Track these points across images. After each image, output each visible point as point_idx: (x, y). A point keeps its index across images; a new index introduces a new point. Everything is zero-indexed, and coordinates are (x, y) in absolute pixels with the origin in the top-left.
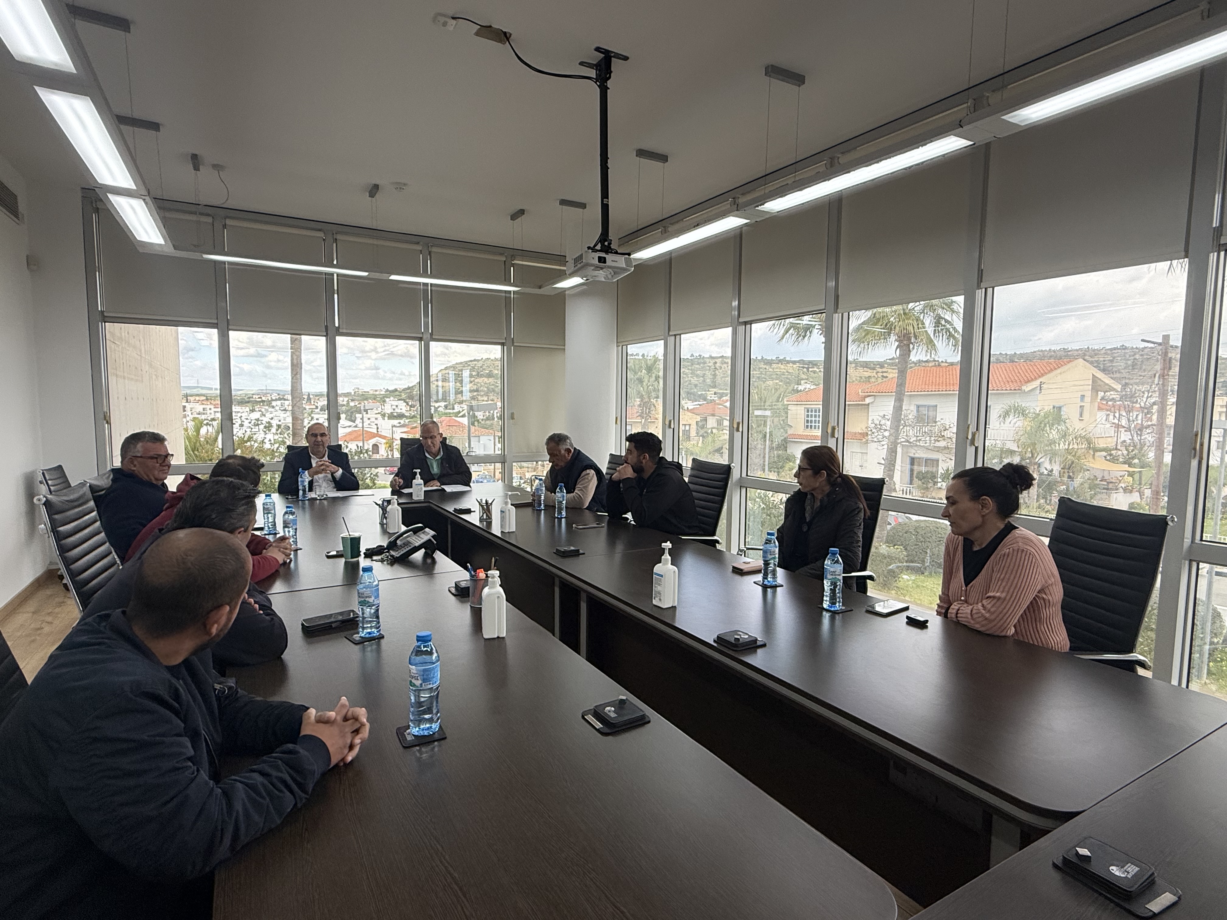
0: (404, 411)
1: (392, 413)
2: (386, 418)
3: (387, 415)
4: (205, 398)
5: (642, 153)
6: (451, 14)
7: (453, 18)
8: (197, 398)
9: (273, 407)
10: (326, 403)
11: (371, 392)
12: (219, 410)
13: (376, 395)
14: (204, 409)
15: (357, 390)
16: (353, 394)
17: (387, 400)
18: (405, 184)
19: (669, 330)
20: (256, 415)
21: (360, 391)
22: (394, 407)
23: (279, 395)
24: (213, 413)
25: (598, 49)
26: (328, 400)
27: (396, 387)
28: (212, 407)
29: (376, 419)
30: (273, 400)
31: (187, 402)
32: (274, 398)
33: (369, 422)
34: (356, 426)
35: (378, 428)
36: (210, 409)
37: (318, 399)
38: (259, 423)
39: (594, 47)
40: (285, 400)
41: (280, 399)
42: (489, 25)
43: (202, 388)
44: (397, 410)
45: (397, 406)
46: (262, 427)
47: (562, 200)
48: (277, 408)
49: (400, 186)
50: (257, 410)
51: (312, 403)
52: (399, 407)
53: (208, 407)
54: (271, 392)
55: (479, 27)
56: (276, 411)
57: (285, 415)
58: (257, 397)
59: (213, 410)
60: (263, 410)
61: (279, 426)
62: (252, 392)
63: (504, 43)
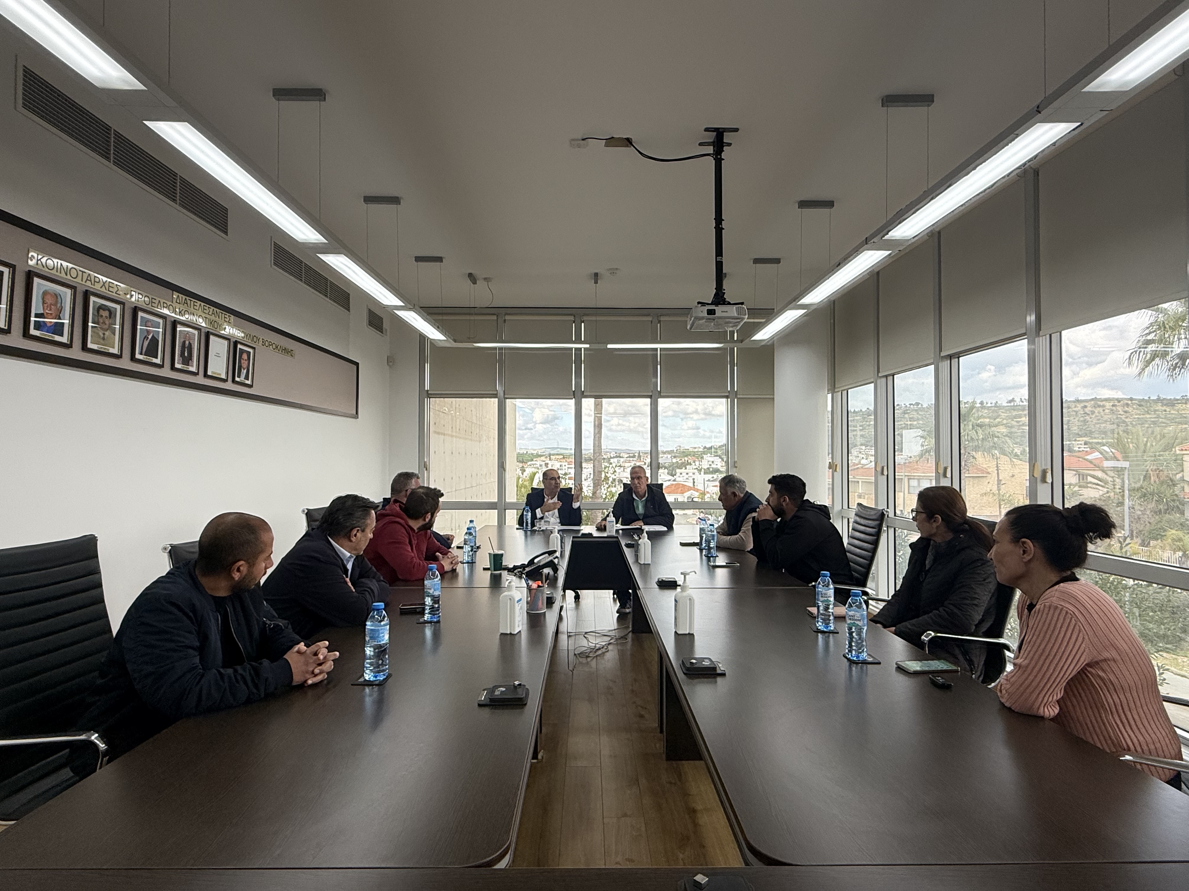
0: (719, 467)
1: (708, 468)
2: (702, 473)
3: (703, 470)
4: (562, 457)
5: (804, 204)
6: (580, 138)
7: (583, 140)
8: (557, 457)
11: (691, 450)
12: (573, 466)
13: (694, 452)
14: (561, 466)
15: (678, 448)
16: (675, 451)
17: (705, 456)
18: (617, 269)
19: (878, 372)
21: (682, 449)
22: (711, 463)
23: (616, 453)
24: (567, 469)
25: (707, 130)
27: (713, 444)
28: (566, 464)
29: (694, 474)
31: (550, 460)
32: (612, 456)
33: (687, 476)
34: (674, 480)
35: (694, 482)
36: (565, 466)
39: (703, 129)
40: (620, 457)
41: (617, 457)
42: (611, 137)
43: (561, 448)
44: (714, 466)
45: (713, 462)
47: (755, 259)
49: (613, 271)
51: (642, 460)
52: (715, 463)
53: (563, 464)
54: (610, 451)
55: (605, 141)
59: (567, 466)
63: (628, 147)
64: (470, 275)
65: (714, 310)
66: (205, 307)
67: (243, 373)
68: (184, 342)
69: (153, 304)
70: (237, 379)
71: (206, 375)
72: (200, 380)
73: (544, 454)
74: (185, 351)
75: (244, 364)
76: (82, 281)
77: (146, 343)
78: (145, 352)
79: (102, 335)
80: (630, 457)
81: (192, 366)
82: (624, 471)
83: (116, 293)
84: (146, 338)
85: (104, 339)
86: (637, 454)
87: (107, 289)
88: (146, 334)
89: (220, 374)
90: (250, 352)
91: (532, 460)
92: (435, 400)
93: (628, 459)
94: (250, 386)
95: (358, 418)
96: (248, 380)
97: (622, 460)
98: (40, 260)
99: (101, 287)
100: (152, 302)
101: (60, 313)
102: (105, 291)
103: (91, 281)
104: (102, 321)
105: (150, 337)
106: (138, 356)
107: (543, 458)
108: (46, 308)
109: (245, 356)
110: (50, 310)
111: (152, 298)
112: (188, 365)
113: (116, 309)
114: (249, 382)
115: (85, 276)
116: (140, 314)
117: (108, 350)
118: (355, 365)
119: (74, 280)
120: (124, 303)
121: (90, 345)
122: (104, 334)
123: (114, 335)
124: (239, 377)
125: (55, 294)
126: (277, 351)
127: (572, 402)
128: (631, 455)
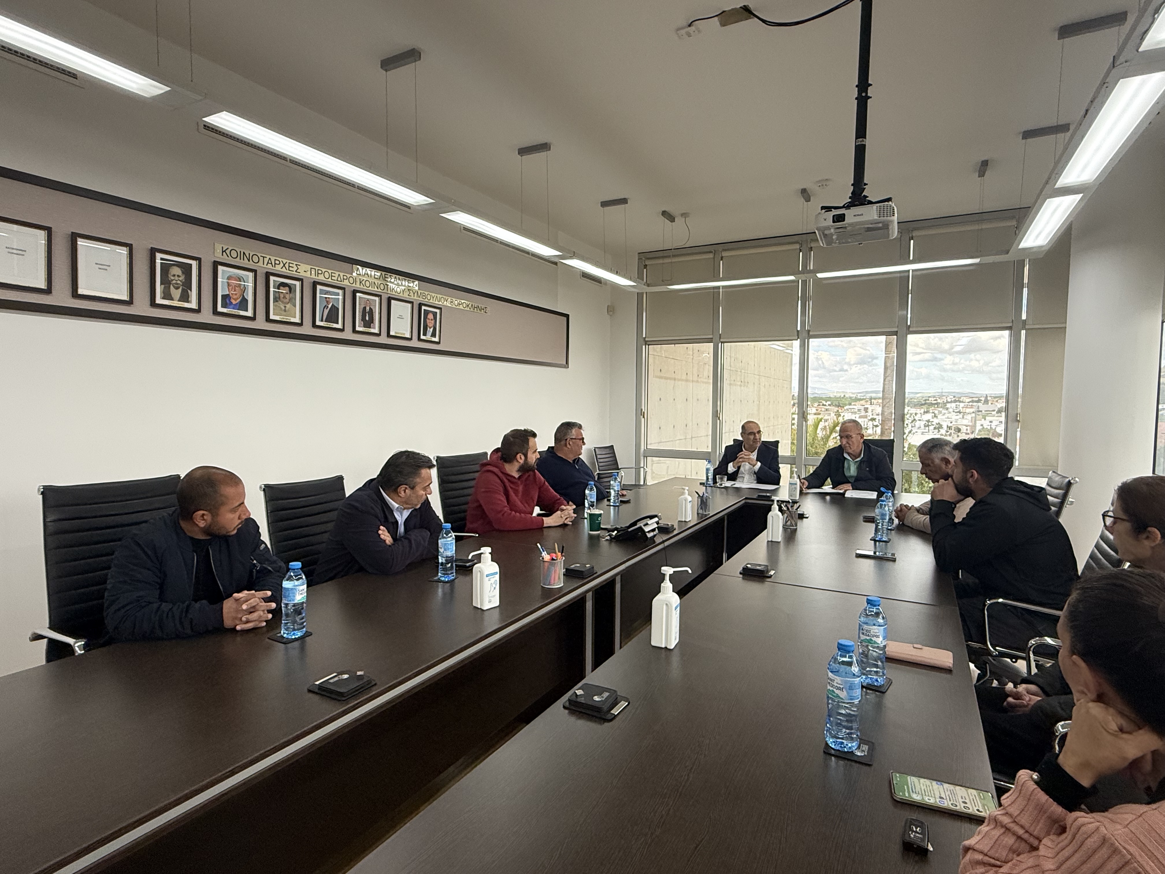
6: (685, 24)
7: (690, 25)
9: (947, 409)
10: (1004, 405)
18: (827, 180)
20: (928, 416)
23: (954, 397)
26: (1007, 402)
30: (948, 402)
31: (871, 404)
32: (949, 400)
37: (997, 401)
38: (930, 424)
40: (960, 402)
41: (955, 401)
42: (720, 11)
46: (932, 428)
47: (1024, 132)
48: (951, 410)
50: (931, 411)
55: (717, 18)
56: (950, 413)
57: (957, 417)
58: (933, 399)
60: (936, 412)
61: (949, 428)
62: (930, 395)
63: (750, 18)
64: (664, 213)
65: (844, 215)
66: (386, 276)
67: (429, 331)
68: (365, 308)
69: (333, 278)
70: (422, 337)
71: (389, 335)
72: (383, 339)
73: (864, 397)
74: (366, 316)
75: (430, 323)
76: (263, 264)
77: (326, 312)
78: (326, 318)
79: (283, 308)
80: (972, 401)
81: (374, 328)
82: (963, 417)
83: (296, 271)
84: (326, 307)
85: (285, 311)
86: (983, 399)
87: (287, 268)
88: (326, 304)
89: (404, 334)
90: (436, 313)
91: (850, 404)
92: (661, 347)
93: (971, 404)
94: (438, 343)
95: (568, 367)
96: (435, 337)
97: (962, 405)
98: (225, 251)
99: (282, 268)
100: (332, 276)
101: (244, 292)
102: (286, 271)
103: (271, 264)
104: (282, 296)
105: (330, 306)
106: (318, 323)
107: (863, 402)
108: (230, 290)
109: (431, 316)
110: (235, 291)
111: (332, 273)
112: (370, 328)
113: (295, 285)
114: (436, 339)
115: (266, 260)
116: (319, 287)
117: (290, 320)
118: (565, 316)
119: (257, 264)
120: (302, 279)
121: (272, 317)
122: (285, 307)
123: (295, 306)
124: (425, 334)
125: (239, 278)
126: (468, 309)
127: (797, 343)
128: (974, 399)
